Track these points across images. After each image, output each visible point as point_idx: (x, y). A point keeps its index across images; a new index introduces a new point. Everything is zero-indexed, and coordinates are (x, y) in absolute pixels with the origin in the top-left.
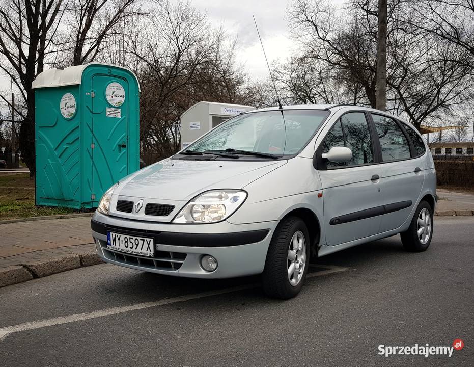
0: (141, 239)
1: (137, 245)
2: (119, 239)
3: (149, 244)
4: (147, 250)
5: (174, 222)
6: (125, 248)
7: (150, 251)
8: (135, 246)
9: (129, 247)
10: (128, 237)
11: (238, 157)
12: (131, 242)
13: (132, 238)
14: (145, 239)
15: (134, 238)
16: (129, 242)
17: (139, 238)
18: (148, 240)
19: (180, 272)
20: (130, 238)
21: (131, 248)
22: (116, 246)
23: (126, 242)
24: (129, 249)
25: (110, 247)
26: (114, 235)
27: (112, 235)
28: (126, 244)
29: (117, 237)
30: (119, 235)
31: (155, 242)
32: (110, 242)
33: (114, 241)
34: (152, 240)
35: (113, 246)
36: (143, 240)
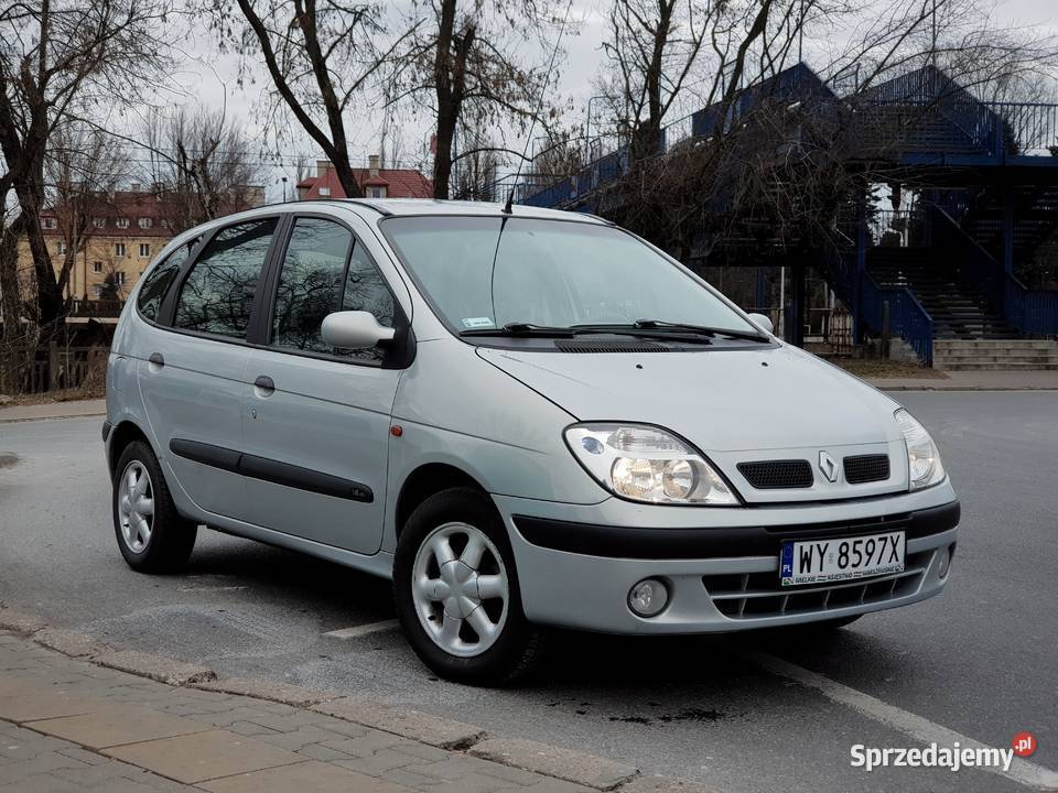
0: (880, 539)
1: (870, 555)
2: (822, 555)
3: (894, 546)
4: (890, 561)
6: (841, 571)
7: (897, 559)
8: (865, 557)
9: (850, 564)
10: (850, 541)
12: (855, 552)
13: (860, 542)
14: (888, 535)
15: (865, 539)
16: (850, 553)
17: (876, 538)
18: (895, 535)
20: (855, 543)
21: (854, 566)
22: (811, 574)
23: (842, 554)
24: (849, 569)
25: (793, 581)
26: (806, 546)
27: (801, 547)
28: (843, 561)
29: (815, 550)
30: (822, 544)
31: (908, 537)
32: (791, 568)
33: (806, 560)
34: (902, 534)
35: (802, 576)
36: (885, 539)
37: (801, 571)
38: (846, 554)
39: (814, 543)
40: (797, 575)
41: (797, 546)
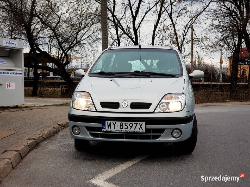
0: (135, 123)
1: (131, 127)
2: (114, 125)
3: (141, 126)
4: (139, 129)
5: (155, 112)
7: (142, 129)
8: (129, 127)
9: (124, 128)
10: (124, 123)
11: (149, 76)
12: (126, 125)
13: (127, 123)
14: (138, 123)
15: (129, 123)
16: (124, 125)
17: (133, 123)
18: (141, 123)
19: (160, 140)
20: (125, 123)
21: (125, 129)
22: (111, 129)
23: (121, 126)
24: (123, 129)
25: (105, 130)
26: (109, 122)
27: (108, 122)
28: (122, 127)
29: (112, 124)
30: (114, 122)
31: (146, 124)
32: (105, 127)
33: (109, 126)
34: (144, 123)
35: (108, 129)
36: (137, 124)
37: (108, 128)
38: (122, 126)
39: (112, 122)
40: (107, 129)
41: (106, 122)
